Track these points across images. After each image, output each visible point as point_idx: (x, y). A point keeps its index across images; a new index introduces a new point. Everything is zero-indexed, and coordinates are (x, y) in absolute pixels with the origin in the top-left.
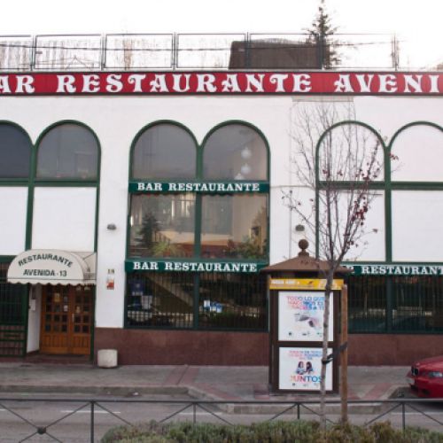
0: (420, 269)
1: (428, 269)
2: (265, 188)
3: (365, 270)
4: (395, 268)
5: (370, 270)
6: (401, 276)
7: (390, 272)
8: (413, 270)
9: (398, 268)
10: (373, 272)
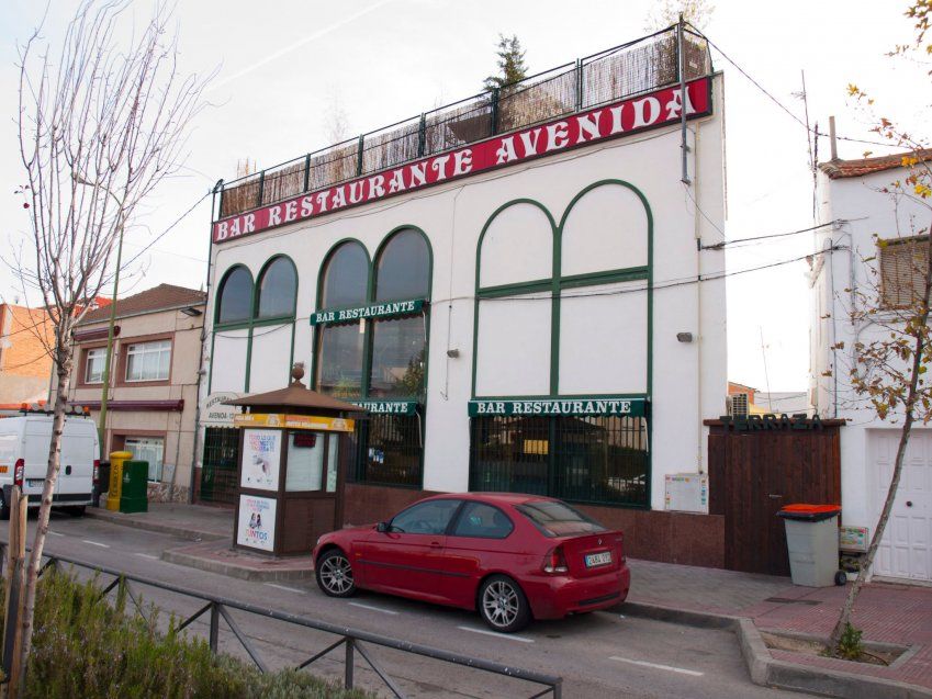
0: (585, 404)
1: (595, 405)
2: (424, 307)
3: (517, 409)
4: (553, 403)
5: (523, 408)
6: (559, 415)
7: (546, 411)
8: (575, 407)
9: (556, 404)
10: (526, 411)
